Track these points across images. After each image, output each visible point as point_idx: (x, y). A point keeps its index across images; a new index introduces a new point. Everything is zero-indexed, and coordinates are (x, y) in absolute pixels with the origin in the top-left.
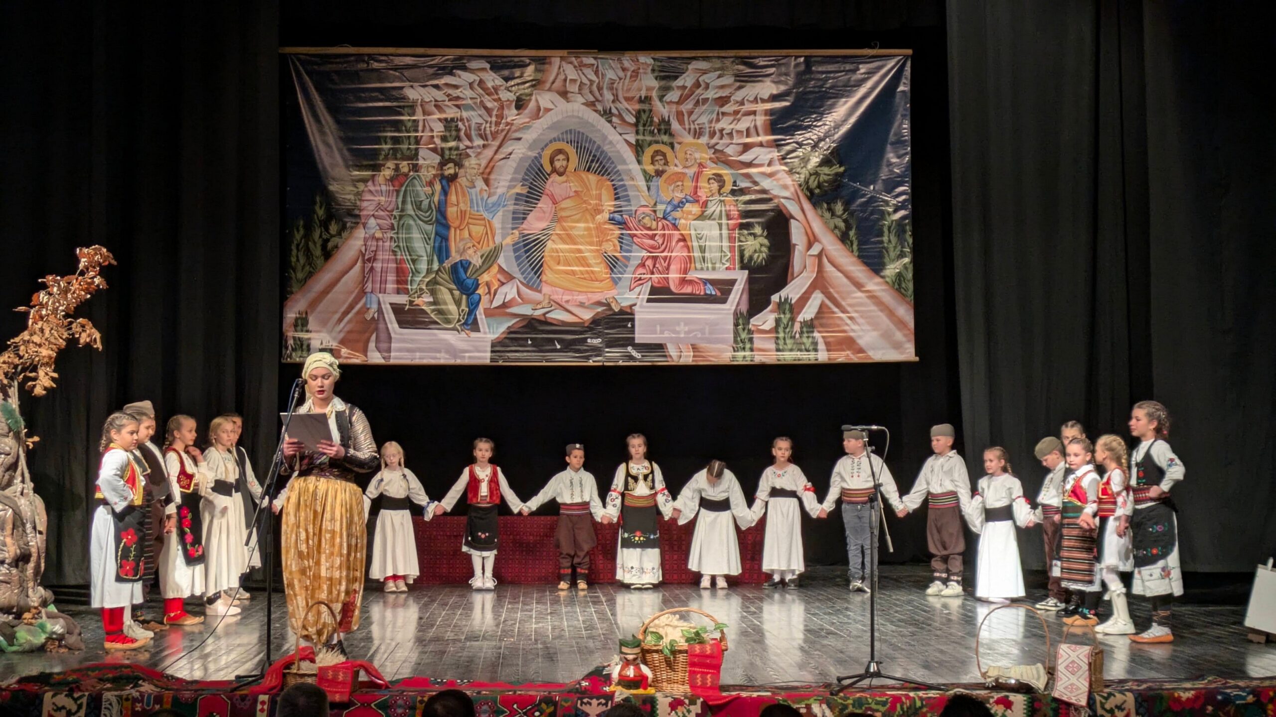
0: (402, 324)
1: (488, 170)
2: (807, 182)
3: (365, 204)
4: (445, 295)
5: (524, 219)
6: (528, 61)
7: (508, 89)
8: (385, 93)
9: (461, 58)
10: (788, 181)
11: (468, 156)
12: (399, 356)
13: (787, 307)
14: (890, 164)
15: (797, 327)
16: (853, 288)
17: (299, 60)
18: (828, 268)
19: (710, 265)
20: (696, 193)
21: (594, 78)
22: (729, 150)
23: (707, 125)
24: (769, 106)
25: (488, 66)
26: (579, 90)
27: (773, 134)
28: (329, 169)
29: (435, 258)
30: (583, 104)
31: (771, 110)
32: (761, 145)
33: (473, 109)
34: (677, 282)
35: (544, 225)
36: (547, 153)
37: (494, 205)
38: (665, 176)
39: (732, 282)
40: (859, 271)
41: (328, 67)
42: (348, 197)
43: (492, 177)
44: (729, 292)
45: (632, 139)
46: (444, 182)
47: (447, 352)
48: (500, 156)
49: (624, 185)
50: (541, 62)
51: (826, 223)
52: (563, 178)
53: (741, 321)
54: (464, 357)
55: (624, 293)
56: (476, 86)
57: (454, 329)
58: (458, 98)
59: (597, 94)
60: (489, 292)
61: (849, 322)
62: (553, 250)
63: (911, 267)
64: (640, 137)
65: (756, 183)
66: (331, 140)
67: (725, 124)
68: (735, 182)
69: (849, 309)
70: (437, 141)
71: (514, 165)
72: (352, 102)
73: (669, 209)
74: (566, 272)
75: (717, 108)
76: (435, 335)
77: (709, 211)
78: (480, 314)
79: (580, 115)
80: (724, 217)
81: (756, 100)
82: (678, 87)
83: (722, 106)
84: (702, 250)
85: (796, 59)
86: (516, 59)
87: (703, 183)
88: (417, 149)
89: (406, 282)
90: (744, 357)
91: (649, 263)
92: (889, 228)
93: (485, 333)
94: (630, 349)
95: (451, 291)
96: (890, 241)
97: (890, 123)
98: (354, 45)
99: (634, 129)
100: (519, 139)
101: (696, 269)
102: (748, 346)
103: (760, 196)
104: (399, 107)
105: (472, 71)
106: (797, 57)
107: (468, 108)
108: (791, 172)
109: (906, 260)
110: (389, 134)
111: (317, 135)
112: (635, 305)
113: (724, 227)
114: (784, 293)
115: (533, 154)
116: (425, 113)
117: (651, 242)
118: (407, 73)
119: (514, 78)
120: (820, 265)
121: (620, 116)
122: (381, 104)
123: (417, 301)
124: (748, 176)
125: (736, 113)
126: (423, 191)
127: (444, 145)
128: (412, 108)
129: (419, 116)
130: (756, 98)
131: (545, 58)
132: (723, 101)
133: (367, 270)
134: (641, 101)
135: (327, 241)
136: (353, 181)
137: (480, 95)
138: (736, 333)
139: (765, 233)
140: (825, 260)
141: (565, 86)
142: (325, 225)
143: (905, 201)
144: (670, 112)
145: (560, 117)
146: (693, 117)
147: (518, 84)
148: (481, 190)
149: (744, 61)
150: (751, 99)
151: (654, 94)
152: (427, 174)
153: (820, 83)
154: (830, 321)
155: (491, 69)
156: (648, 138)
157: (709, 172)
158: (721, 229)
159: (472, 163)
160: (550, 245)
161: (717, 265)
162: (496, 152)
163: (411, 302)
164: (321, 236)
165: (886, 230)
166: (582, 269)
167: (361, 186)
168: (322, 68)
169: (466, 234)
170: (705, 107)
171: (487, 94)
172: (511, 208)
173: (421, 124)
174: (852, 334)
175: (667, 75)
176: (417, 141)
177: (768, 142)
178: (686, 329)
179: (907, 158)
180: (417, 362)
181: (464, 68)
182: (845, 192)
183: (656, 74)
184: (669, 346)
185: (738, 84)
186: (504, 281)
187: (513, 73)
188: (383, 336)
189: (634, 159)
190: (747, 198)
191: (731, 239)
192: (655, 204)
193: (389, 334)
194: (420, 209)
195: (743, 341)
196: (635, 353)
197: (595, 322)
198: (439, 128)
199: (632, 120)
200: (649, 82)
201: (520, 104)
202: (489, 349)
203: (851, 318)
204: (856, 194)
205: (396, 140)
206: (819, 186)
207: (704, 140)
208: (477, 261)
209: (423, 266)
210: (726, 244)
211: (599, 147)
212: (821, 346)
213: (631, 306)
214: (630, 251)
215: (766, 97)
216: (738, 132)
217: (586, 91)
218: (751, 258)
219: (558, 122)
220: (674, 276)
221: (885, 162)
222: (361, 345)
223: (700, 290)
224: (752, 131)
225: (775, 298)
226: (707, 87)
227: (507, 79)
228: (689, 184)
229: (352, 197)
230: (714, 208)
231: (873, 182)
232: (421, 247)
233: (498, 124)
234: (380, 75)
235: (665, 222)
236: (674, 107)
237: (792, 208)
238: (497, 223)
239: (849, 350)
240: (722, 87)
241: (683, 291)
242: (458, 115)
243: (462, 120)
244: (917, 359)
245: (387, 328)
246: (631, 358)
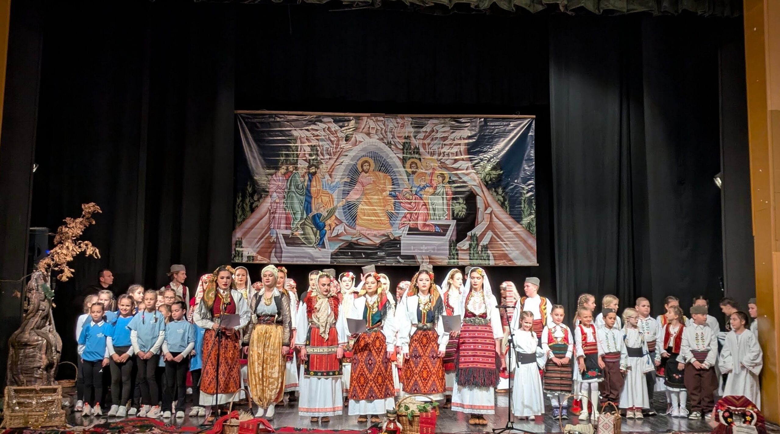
0: (288, 244)
1: (331, 170)
2: (485, 178)
3: (272, 186)
4: (309, 230)
5: (348, 194)
6: (351, 118)
7: (341, 131)
8: (283, 133)
9: (320, 116)
10: (476, 177)
11: (322, 163)
12: (285, 260)
13: (475, 238)
14: (525, 170)
15: (480, 248)
16: (507, 230)
17: (241, 116)
18: (495, 219)
19: (438, 218)
20: (431, 182)
21: (383, 127)
22: (447, 162)
23: (437, 150)
24: (467, 141)
25: (332, 120)
26: (376, 132)
27: (469, 155)
28: (254, 168)
29: (305, 212)
30: (378, 139)
31: (468, 143)
32: (463, 160)
33: (325, 141)
34: (422, 225)
35: (357, 197)
36: (360, 162)
37: (334, 187)
38: (416, 174)
39: (449, 225)
40: (509, 221)
41: (256, 120)
42: (263, 182)
43: (333, 173)
44: (447, 230)
45: (401, 156)
46: (310, 176)
47: (309, 258)
48: (336, 164)
49: (397, 178)
50: (358, 119)
51: (494, 198)
52: (367, 174)
53: (452, 245)
54: (317, 261)
55: (396, 231)
56: (326, 129)
57: (313, 247)
58: (318, 136)
59: (384, 134)
60: (330, 229)
61: (505, 246)
62: (362, 209)
63: (535, 220)
64: (405, 155)
65: (460, 178)
66: (256, 155)
67: (446, 150)
68: (450, 177)
69: (505, 240)
70: (307, 156)
71: (344, 168)
72: (266, 137)
73: (418, 190)
74: (368, 220)
75: (442, 142)
76: (304, 250)
77: (438, 191)
78: (326, 240)
79: (376, 144)
80: (445, 194)
81: (460, 138)
82: (423, 132)
83: (444, 141)
84: (434, 210)
85: (480, 120)
86: (346, 118)
87: (435, 178)
88: (297, 160)
89: (290, 224)
90: (454, 262)
91: (408, 216)
92: (524, 201)
93: (328, 249)
94: (398, 257)
95: (312, 228)
96: (525, 207)
97: (525, 151)
98: (268, 110)
99: (402, 151)
100: (347, 155)
101: (431, 219)
102: (456, 257)
103: (462, 184)
104: (289, 139)
105: (325, 123)
106: (480, 118)
107: (322, 140)
108: (477, 173)
109: (533, 216)
110: (284, 152)
111: (249, 152)
112: (401, 236)
113: (445, 199)
114: (473, 231)
115: (353, 163)
116: (301, 143)
117: (409, 206)
118: (293, 123)
119: (344, 126)
120: (491, 218)
121: (395, 145)
122: (280, 138)
123: (295, 233)
124: (456, 174)
125: (451, 144)
126: (299, 180)
127: (310, 158)
128: (295, 140)
129: (298, 144)
130: (461, 138)
131: (360, 117)
132: (445, 139)
133: (271, 218)
134: (405, 138)
135: (252, 204)
136: (266, 174)
137: (328, 135)
138: (450, 250)
139: (465, 202)
140: (493, 216)
141: (369, 130)
142: (252, 196)
143: (532, 188)
144: (419, 144)
145: (366, 146)
146: (430, 146)
147: (347, 129)
148: (328, 180)
149: (454, 119)
150: (458, 138)
151: (412, 135)
152: (302, 172)
153: (491, 131)
154: (496, 246)
155: (334, 122)
156: (409, 156)
157: (438, 172)
158: (443, 200)
159: (323, 167)
160: (360, 206)
161: (441, 218)
162: (335, 162)
163: (292, 234)
164: (249, 201)
165: (523, 201)
166: (376, 218)
167: (270, 177)
168: (253, 121)
169: (320, 201)
170: (436, 142)
171: (332, 134)
172: (342, 188)
173: (299, 148)
174: (506, 252)
175: (419, 126)
176: (298, 156)
177: (466, 158)
178: (426, 248)
179: (533, 167)
180: (295, 263)
181: (321, 122)
182: (503, 183)
183: (413, 125)
184: (418, 257)
185: (452, 131)
186: (337, 223)
187: (344, 124)
188: (278, 250)
189: (402, 166)
190: (456, 185)
191: (448, 205)
192: (412, 188)
193: (281, 248)
194: (297, 188)
195: (453, 255)
196: (401, 260)
197: (382, 244)
198: (308, 150)
199: (401, 147)
200: (409, 130)
201: (347, 139)
202: (330, 257)
203: (506, 244)
204: (508, 185)
205: (287, 155)
206: (491, 180)
207: (435, 157)
208: (325, 214)
209: (299, 216)
210: (445, 207)
211: (385, 160)
212: (491, 258)
213: (399, 237)
214: (399, 210)
215: (465, 137)
216: (452, 153)
217: (379, 133)
218: (458, 214)
219: (365, 147)
220: (420, 222)
221: (522, 169)
222: (267, 254)
223: (433, 229)
224: (459, 153)
225: (469, 234)
226: (437, 132)
227: (341, 127)
228: (428, 178)
229: (265, 182)
230: (440, 190)
231: (517, 178)
232: (298, 207)
233: (336, 148)
234: (280, 124)
235: (416, 196)
236: (421, 142)
237: (478, 190)
238: (335, 196)
239: (505, 259)
240: (444, 132)
241: (424, 230)
242: (318, 144)
243: (319, 146)
244: (538, 265)
245: (281, 246)
246: (399, 262)
